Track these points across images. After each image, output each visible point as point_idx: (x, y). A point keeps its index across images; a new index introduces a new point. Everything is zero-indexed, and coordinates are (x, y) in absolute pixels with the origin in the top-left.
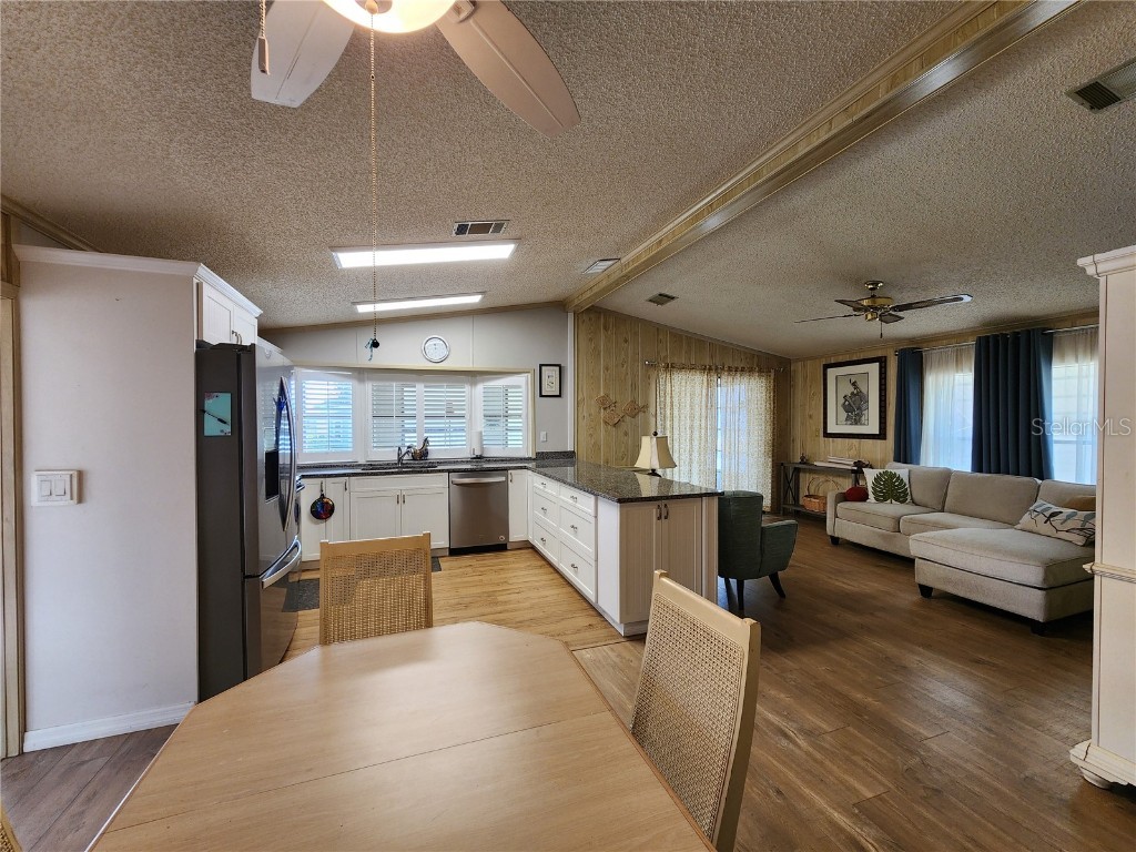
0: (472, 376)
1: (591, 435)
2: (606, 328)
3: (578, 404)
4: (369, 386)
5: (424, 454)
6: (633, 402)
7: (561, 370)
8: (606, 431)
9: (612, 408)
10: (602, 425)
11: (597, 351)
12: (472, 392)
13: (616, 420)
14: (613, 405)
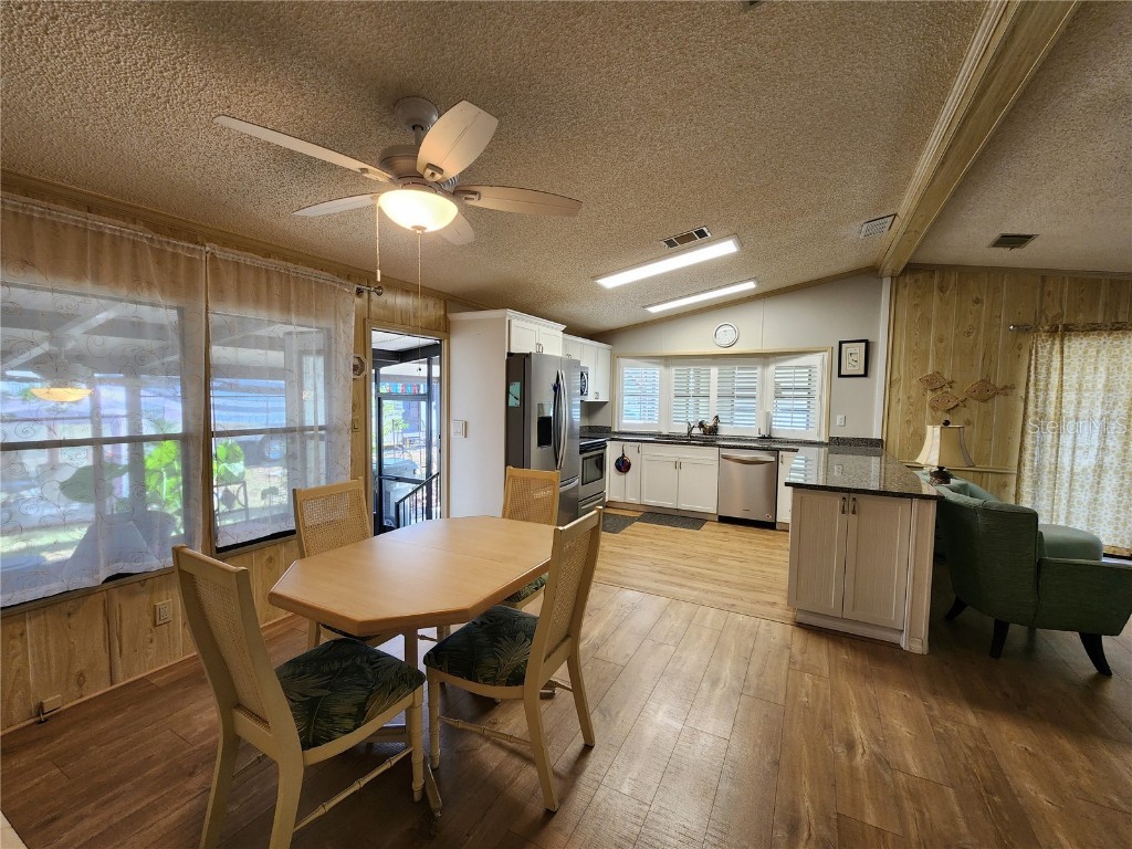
0: (764, 358)
1: (908, 422)
2: (942, 289)
3: (891, 384)
4: (673, 370)
5: (714, 430)
6: (985, 382)
7: (868, 345)
8: (933, 418)
9: (946, 389)
10: (928, 410)
11: (925, 320)
12: (764, 373)
13: (951, 405)
14: (947, 385)
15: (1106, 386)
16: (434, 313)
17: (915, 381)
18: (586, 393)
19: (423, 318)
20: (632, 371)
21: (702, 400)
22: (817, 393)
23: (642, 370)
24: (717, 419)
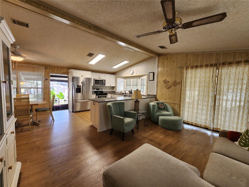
0: (140, 77)
1: (161, 91)
2: (167, 59)
6: (175, 81)
7: (154, 73)
8: (165, 90)
9: (168, 83)
10: (164, 88)
11: (164, 67)
12: (139, 80)
13: (168, 87)
15: (199, 82)
16: (65, 71)
17: (162, 81)
18: (105, 84)
19: (62, 71)
20: (119, 80)
21: (130, 86)
22: (146, 84)
23: (121, 80)
24: (131, 90)
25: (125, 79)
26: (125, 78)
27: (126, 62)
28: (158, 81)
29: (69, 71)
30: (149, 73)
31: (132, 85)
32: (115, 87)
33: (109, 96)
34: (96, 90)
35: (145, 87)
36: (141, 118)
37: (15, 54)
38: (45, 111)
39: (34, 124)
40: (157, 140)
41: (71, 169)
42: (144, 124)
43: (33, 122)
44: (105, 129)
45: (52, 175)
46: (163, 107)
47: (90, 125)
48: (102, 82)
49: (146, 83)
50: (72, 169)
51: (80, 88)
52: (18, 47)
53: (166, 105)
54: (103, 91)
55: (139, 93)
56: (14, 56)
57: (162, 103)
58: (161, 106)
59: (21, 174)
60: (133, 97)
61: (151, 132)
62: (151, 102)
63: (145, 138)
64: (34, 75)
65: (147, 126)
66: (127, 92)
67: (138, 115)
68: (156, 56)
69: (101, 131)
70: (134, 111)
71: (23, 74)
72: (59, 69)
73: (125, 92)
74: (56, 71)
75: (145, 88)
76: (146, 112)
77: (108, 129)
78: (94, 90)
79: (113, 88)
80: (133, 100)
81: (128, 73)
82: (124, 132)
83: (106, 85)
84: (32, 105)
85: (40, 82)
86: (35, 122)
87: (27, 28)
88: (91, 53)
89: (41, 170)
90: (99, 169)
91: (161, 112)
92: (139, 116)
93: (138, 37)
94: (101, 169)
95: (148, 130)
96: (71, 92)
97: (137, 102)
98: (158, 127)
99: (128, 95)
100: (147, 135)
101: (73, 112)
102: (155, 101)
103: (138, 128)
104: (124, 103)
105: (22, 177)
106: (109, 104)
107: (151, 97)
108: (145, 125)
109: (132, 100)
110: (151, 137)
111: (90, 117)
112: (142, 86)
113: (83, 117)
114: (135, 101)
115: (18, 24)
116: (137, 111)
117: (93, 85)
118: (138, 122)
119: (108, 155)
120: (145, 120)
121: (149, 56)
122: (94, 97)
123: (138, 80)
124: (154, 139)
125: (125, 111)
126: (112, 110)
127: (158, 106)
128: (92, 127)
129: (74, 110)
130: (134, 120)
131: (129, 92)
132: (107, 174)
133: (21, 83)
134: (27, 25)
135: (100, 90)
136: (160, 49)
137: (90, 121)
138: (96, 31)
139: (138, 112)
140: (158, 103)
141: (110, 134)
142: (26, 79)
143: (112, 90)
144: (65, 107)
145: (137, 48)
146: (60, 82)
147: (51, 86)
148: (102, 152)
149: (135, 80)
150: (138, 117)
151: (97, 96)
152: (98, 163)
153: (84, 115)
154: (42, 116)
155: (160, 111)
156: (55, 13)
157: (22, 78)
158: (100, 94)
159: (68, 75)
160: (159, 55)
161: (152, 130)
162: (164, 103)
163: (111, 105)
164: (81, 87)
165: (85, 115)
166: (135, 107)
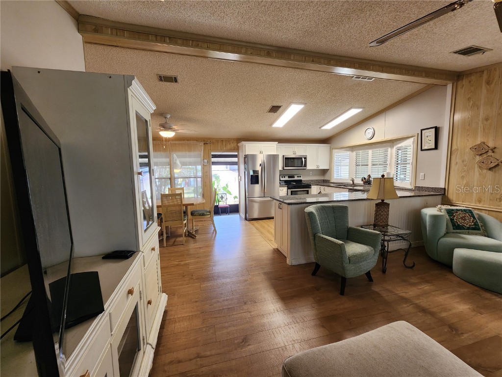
0: (393, 142)
1: (463, 177)
3: (451, 153)
4: (355, 153)
7: (437, 130)
8: (480, 174)
9: (490, 153)
10: (477, 169)
11: (476, 106)
12: (392, 152)
13: (493, 165)
14: (490, 151)
16: (233, 145)
17: (468, 150)
18: (305, 166)
19: (229, 147)
20: (338, 155)
21: (366, 167)
22: (411, 161)
23: (342, 154)
24: (369, 176)
25: (352, 151)
26: (352, 148)
27: (353, 112)
28: (453, 149)
29: (239, 144)
30: (422, 130)
31: (370, 163)
32: (327, 170)
33: (314, 189)
34: (287, 178)
35: (409, 168)
36: (392, 246)
37: (165, 127)
38: (203, 215)
39: (190, 235)
40: (444, 314)
41: (233, 328)
42: (404, 263)
43: (188, 231)
44: (302, 261)
45: (204, 329)
46: (469, 222)
47: (274, 247)
48: (300, 161)
49: (411, 158)
50: (236, 328)
51: (258, 176)
52: (169, 116)
53: (481, 218)
54: (301, 180)
55: (388, 185)
56: (165, 130)
57: (465, 210)
58: (463, 218)
59: (166, 312)
60: (373, 193)
61: (426, 287)
62: (426, 206)
63: (405, 300)
64: (190, 157)
65: (412, 267)
66: (359, 181)
67: (387, 238)
68: (445, 82)
69: (294, 263)
70: (375, 227)
71: (178, 157)
72: (224, 144)
73: (353, 181)
74: (219, 148)
75: (409, 171)
76: (408, 232)
77: (310, 261)
78: (284, 177)
79: (324, 172)
80: (372, 201)
81: (360, 137)
82: (344, 276)
83: (309, 167)
84: (186, 206)
85: (199, 167)
86: (191, 231)
87: (176, 83)
88: (275, 104)
89: (190, 314)
90: (283, 345)
91: (463, 238)
92: (388, 241)
93: (381, 41)
94: (288, 347)
95: (414, 280)
96: (242, 183)
97: (382, 206)
98: (450, 276)
99: (361, 188)
100: (411, 292)
101: (246, 219)
102: (439, 206)
103: (384, 271)
104: (346, 208)
105: (168, 318)
106: (311, 209)
107: (427, 193)
108: (406, 267)
109: (369, 202)
110: (423, 302)
111: (273, 232)
112: (399, 166)
113: (262, 230)
114: (377, 205)
115: (165, 81)
116: (383, 228)
117: (280, 168)
118: (384, 254)
119: (304, 319)
120: (407, 252)
121: (422, 86)
122: (283, 191)
123: (387, 151)
124: (435, 310)
125: (350, 225)
126: (316, 222)
127: (452, 220)
128: (277, 252)
129: (247, 215)
130: (371, 251)
131: (362, 180)
132: (290, 372)
133: (175, 171)
134: (176, 80)
135: (296, 178)
136: (462, 57)
137: (273, 239)
138: (281, 58)
139: (384, 230)
140: (453, 210)
141: (314, 274)
142: (183, 164)
143: (322, 178)
144: (234, 209)
145: (382, 71)
146: (229, 166)
147: (213, 173)
148: (292, 310)
149: (380, 151)
150: (386, 243)
151: (290, 191)
152: (283, 332)
153: (264, 227)
154: (200, 224)
155: (460, 233)
156: (209, 45)
157: (178, 162)
158: (296, 186)
159: (238, 152)
160: (456, 76)
161: (427, 282)
162: (475, 212)
163: (314, 211)
164: (258, 174)
165: (266, 226)
166: (376, 218)
